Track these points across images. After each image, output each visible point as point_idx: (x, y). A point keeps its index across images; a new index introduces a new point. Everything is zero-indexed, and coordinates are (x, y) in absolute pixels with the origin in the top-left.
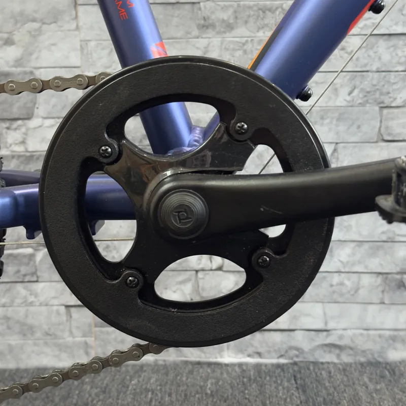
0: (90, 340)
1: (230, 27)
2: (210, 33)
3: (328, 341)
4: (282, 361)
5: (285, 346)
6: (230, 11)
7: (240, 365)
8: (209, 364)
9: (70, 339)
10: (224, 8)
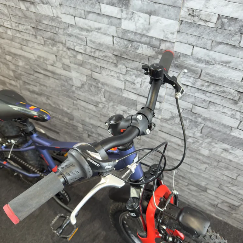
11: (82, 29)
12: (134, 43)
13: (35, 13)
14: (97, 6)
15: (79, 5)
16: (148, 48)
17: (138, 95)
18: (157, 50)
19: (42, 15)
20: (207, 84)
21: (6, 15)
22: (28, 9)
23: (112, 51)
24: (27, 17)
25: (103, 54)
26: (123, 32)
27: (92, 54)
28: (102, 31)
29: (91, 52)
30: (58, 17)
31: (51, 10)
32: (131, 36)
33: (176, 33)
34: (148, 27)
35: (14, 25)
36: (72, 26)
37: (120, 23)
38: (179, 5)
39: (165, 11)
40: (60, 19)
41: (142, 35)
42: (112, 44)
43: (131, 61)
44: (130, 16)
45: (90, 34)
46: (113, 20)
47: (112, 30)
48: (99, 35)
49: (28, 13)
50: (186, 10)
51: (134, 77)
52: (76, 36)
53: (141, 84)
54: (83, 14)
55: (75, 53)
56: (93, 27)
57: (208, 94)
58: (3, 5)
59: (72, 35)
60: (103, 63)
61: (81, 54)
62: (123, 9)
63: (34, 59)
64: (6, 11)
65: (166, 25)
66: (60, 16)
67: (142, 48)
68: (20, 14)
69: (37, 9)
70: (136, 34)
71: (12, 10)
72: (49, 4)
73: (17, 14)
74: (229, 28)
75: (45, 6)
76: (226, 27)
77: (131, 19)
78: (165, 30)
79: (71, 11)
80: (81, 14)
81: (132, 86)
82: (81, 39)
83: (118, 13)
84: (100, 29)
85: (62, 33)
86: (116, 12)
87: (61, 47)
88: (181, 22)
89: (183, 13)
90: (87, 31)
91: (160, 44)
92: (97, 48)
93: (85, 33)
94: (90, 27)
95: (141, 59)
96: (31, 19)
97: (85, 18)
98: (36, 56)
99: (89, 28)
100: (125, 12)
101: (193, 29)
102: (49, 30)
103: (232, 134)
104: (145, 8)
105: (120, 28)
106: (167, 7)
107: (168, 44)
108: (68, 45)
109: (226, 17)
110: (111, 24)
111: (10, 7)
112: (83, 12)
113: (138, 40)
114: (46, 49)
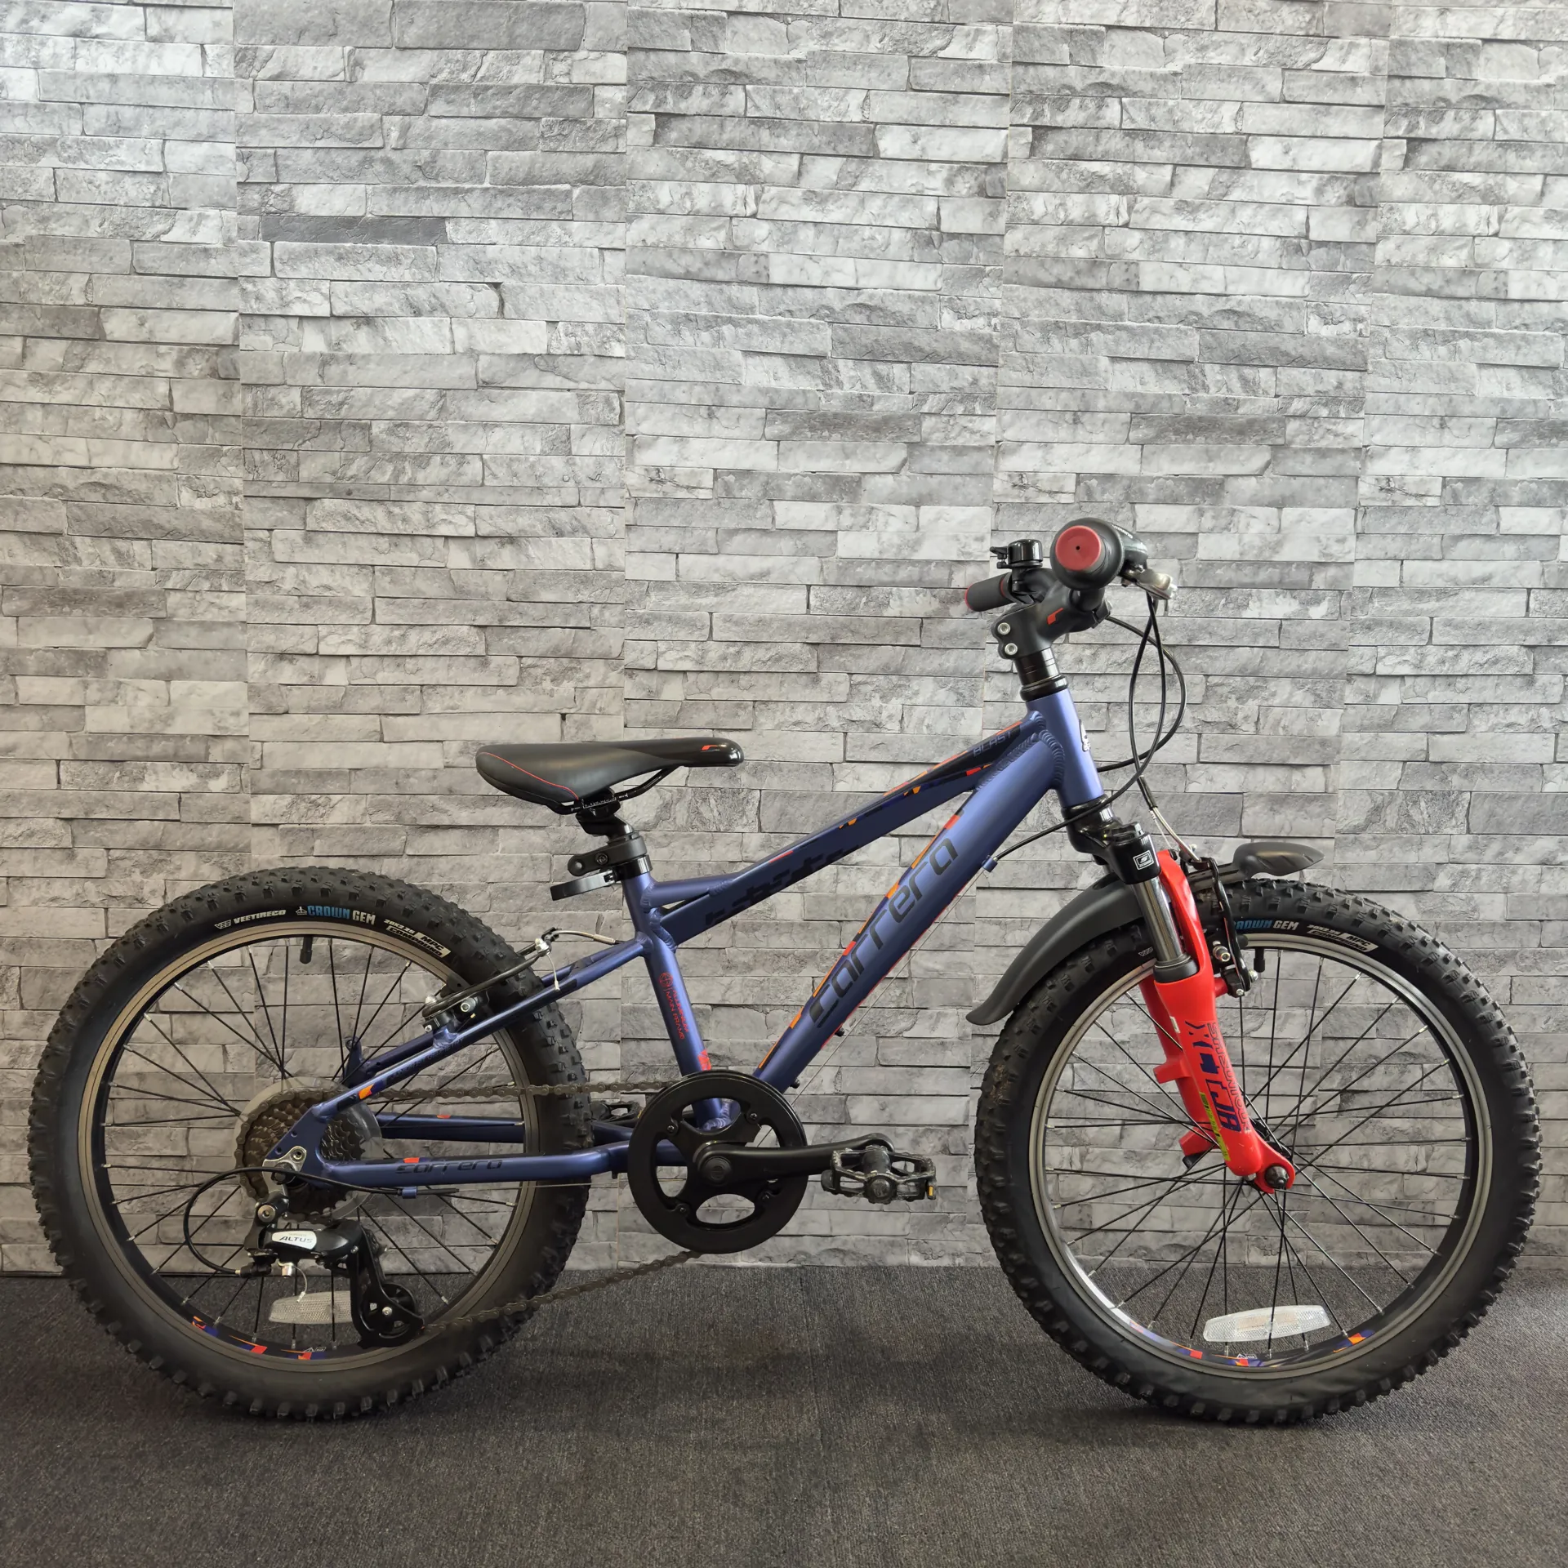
0: (614, 1244)
1: (750, 968)
2: (733, 972)
3: (833, 1246)
4: (791, 1265)
5: (793, 1252)
6: (750, 956)
7: (752, 1268)
8: (724, 1268)
9: (595, 1243)
10: (744, 953)
11: (698, 588)
12: (875, 592)
13: (511, 574)
14: (764, 509)
15: (704, 516)
16: (918, 594)
17: (891, 767)
18: (943, 592)
19: (542, 573)
20: (1088, 652)
21: (353, 607)
22: (481, 566)
23: (804, 634)
24: (469, 593)
25: (772, 653)
26: (839, 568)
27: (728, 665)
28: (773, 578)
29: (724, 658)
30: (611, 568)
31: (588, 550)
32: (866, 574)
33: (988, 536)
34: (914, 536)
35: (378, 635)
36: (661, 585)
37: (835, 543)
38: (987, 470)
39: (956, 488)
40: (615, 575)
41: (898, 563)
42: (804, 610)
43: (866, 650)
44: (861, 520)
45: (729, 597)
46: (810, 539)
47: (808, 569)
48: (762, 591)
49: (473, 580)
50: (1006, 478)
51: (876, 702)
52: (670, 619)
53: (901, 721)
54: (711, 542)
55: (652, 681)
56: (740, 572)
57: (1099, 682)
58: (356, 569)
59: (658, 618)
60: (767, 686)
61: (681, 676)
62: (843, 504)
63: (439, 763)
64: (359, 589)
65: (960, 523)
66: (620, 562)
67: (901, 598)
68: (431, 588)
69: (528, 556)
70: (879, 562)
71: (392, 582)
72: (585, 530)
73: (419, 590)
74: (1105, 497)
75: (565, 542)
76: (1098, 496)
77: (865, 526)
78: (961, 536)
79: (670, 539)
80: (704, 542)
81: (873, 738)
82: (692, 624)
83: (827, 519)
84: (764, 574)
85: (614, 620)
86: (823, 515)
87: (596, 672)
88: (998, 508)
89: (999, 485)
90: (720, 589)
91: (951, 573)
92: (751, 637)
93: (709, 600)
94: (731, 575)
95: (898, 634)
96: (486, 596)
97: (715, 551)
98: (454, 747)
99: (728, 580)
100: (847, 512)
101: (1028, 518)
102: (557, 621)
103: (1193, 788)
104: (905, 490)
105: (833, 559)
106: (958, 479)
107: (971, 570)
108: (630, 658)
109: (1092, 476)
110: (803, 552)
111: (389, 569)
112: (711, 534)
113: (886, 579)
114: (521, 699)
